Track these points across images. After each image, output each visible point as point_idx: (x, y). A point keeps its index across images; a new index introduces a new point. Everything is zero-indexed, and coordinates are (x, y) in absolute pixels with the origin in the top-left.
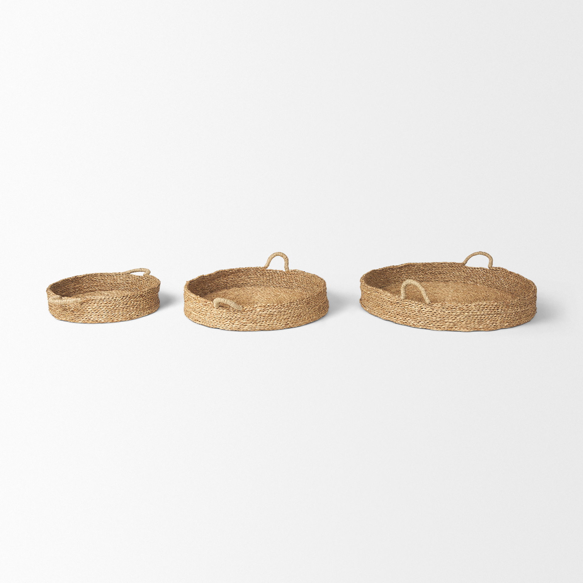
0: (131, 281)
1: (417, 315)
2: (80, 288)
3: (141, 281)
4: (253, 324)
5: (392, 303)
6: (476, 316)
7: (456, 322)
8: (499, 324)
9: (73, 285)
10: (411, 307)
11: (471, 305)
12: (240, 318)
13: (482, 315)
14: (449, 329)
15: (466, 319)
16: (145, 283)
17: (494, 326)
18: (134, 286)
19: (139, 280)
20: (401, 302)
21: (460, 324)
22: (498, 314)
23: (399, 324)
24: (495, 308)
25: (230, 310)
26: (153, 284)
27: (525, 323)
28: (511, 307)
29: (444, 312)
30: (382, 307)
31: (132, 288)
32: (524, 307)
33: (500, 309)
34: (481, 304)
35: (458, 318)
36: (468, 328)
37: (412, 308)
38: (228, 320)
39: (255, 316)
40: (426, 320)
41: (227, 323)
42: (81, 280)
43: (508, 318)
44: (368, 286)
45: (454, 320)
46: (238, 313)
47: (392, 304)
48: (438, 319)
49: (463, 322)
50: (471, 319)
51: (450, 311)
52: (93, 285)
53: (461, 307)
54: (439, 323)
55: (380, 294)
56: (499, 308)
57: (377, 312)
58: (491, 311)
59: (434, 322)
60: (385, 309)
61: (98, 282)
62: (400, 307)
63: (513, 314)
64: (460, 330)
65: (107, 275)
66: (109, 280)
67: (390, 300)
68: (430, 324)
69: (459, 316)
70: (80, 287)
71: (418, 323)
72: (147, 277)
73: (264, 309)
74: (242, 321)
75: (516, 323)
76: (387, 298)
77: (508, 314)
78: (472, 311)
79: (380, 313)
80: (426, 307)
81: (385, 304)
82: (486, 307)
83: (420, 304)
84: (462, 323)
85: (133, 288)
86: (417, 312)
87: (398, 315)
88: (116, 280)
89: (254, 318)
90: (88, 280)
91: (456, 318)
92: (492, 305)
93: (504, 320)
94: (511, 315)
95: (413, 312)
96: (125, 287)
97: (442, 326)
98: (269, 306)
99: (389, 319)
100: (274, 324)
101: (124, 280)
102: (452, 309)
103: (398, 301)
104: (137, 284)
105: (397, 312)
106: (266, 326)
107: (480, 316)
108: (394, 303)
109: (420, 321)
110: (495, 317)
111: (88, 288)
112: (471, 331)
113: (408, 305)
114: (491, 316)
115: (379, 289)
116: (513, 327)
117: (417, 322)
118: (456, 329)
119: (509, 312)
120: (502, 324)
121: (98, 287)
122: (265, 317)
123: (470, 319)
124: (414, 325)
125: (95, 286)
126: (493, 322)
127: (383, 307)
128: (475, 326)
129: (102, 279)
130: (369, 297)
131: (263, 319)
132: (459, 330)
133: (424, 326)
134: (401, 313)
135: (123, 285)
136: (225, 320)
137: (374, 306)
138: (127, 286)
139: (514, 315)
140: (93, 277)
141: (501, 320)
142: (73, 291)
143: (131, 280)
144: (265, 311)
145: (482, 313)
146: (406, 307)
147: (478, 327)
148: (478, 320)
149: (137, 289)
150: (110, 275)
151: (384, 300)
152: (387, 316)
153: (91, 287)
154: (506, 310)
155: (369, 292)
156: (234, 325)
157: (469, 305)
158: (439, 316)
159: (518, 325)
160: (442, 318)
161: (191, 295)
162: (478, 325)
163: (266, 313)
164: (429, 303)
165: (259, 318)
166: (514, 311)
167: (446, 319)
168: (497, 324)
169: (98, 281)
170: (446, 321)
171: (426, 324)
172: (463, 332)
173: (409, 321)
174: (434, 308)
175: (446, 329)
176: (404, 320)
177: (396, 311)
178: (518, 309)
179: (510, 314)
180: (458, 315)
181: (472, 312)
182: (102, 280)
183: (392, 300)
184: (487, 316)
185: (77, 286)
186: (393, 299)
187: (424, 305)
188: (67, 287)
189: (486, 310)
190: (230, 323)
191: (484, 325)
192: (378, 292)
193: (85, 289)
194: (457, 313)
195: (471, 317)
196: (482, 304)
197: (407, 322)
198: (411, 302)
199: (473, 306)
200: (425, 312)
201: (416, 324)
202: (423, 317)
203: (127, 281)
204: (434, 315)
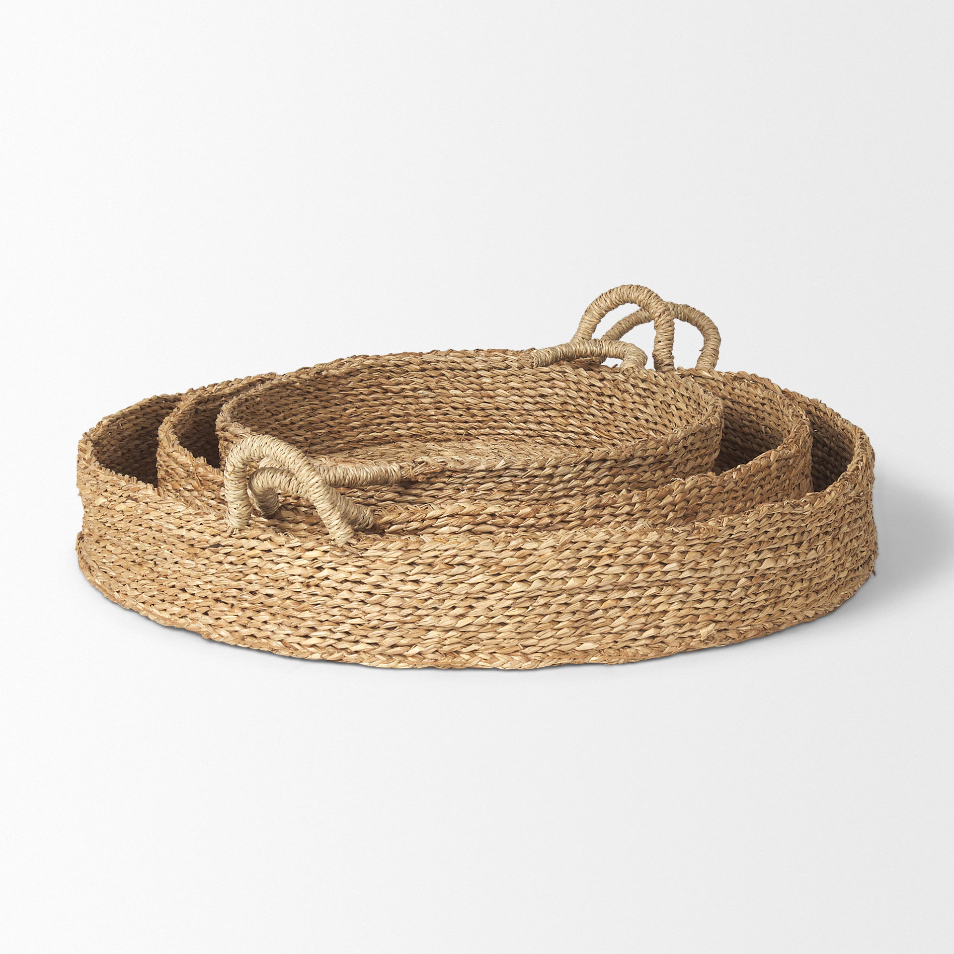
0: (562, 400)
1: (298, 602)
2: (331, 423)
3: (610, 397)
5: (192, 545)
6: (564, 596)
7: (473, 628)
8: (672, 629)
10: (270, 565)
11: (535, 545)
13: (592, 592)
14: (444, 661)
15: (516, 612)
16: (631, 406)
17: (648, 642)
18: (571, 421)
19: (602, 394)
20: (231, 541)
21: (491, 635)
22: (667, 584)
23: (223, 643)
24: (649, 556)
26: (675, 412)
27: (800, 623)
28: (725, 551)
29: (416, 582)
30: (155, 569)
31: (564, 432)
32: (794, 549)
33: (673, 561)
34: (585, 538)
35: (481, 606)
36: (527, 650)
37: (276, 568)
40: (338, 624)
42: (340, 388)
43: (717, 600)
44: (100, 472)
45: (462, 616)
47: (192, 550)
48: (392, 618)
49: (503, 624)
50: (541, 610)
51: (441, 578)
52: (385, 414)
53: (494, 555)
54: (395, 633)
55: (143, 505)
56: (667, 555)
57: (136, 593)
58: (632, 573)
59: (374, 628)
60: (166, 576)
61: (409, 400)
62: (227, 566)
63: (740, 583)
64: (494, 665)
65: (452, 369)
66: (458, 392)
67: (183, 532)
68: (357, 642)
69: (483, 598)
70: (333, 419)
71: (307, 637)
72: (643, 381)
75: (758, 625)
76: (171, 526)
77: (714, 585)
78: (541, 574)
79: (145, 597)
80: (338, 560)
81: (167, 553)
82: (610, 556)
83: (311, 550)
84: (501, 629)
85: (570, 428)
86: (297, 586)
87: (219, 604)
88: (491, 393)
90: (365, 391)
91: (471, 607)
92: (637, 544)
93: (695, 612)
94: (729, 586)
95: (282, 589)
96: (532, 426)
97: (411, 646)
99: (182, 621)
101: (527, 391)
102: (452, 566)
103: (218, 538)
104: (593, 411)
105: (214, 589)
107: (582, 596)
108: (204, 549)
109: (313, 629)
110: (654, 596)
111: (367, 426)
112: (541, 665)
113: (261, 554)
114: (631, 593)
115: (141, 484)
116: (743, 640)
117: (303, 631)
118: (474, 662)
119: (718, 572)
120: (684, 629)
121: (410, 424)
123: (536, 612)
124: (287, 646)
125: (394, 419)
126: (643, 620)
127: (160, 569)
128: (562, 642)
129: (429, 389)
130: (104, 523)
132: (488, 665)
133: (331, 649)
134: (234, 592)
135: (522, 415)
137: (122, 563)
138: (540, 423)
139: (746, 588)
140: (389, 378)
141: (683, 613)
143: (562, 393)
145: (591, 581)
146: (252, 562)
147: (573, 646)
148: (574, 613)
149: (587, 434)
150: (463, 369)
151: (163, 536)
152: (176, 610)
153: (378, 421)
154: (705, 564)
155: (101, 500)
157: (530, 545)
159: (764, 634)
160: (410, 611)
162: (575, 639)
164: (349, 544)
166: (745, 569)
167: (426, 612)
168: (665, 632)
169: (411, 393)
170: (428, 621)
171: (339, 640)
172: (505, 670)
173: (267, 626)
174: (373, 566)
175: (427, 662)
176: (245, 627)
177: (209, 586)
178: (761, 562)
179: (722, 584)
180: (481, 595)
181: (543, 579)
182: (426, 393)
183: (193, 534)
184: (616, 595)
185: (323, 414)
186: (198, 528)
187: (326, 552)
189: (609, 566)
191: (603, 635)
192: (136, 500)
194: (473, 585)
195: (541, 601)
196: (590, 539)
197: (259, 634)
198: (270, 539)
199: (549, 552)
200: (334, 585)
201: (298, 639)
202: (325, 609)
203: (542, 396)
204: (374, 598)
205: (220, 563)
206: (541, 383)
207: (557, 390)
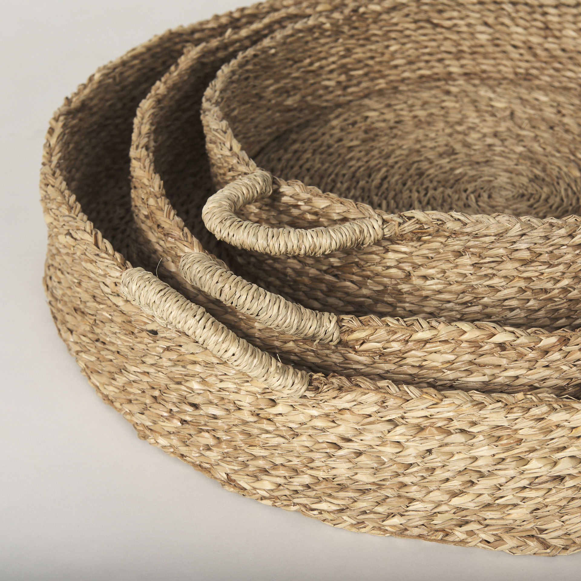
9: (338, 53)
42: (381, 24)
52: (434, 50)
61: (464, 36)
111: (413, 63)
121: (463, 62)
125: (444, 56)
142: (339, 83)
188: (311, 64)
193: (396, 67)
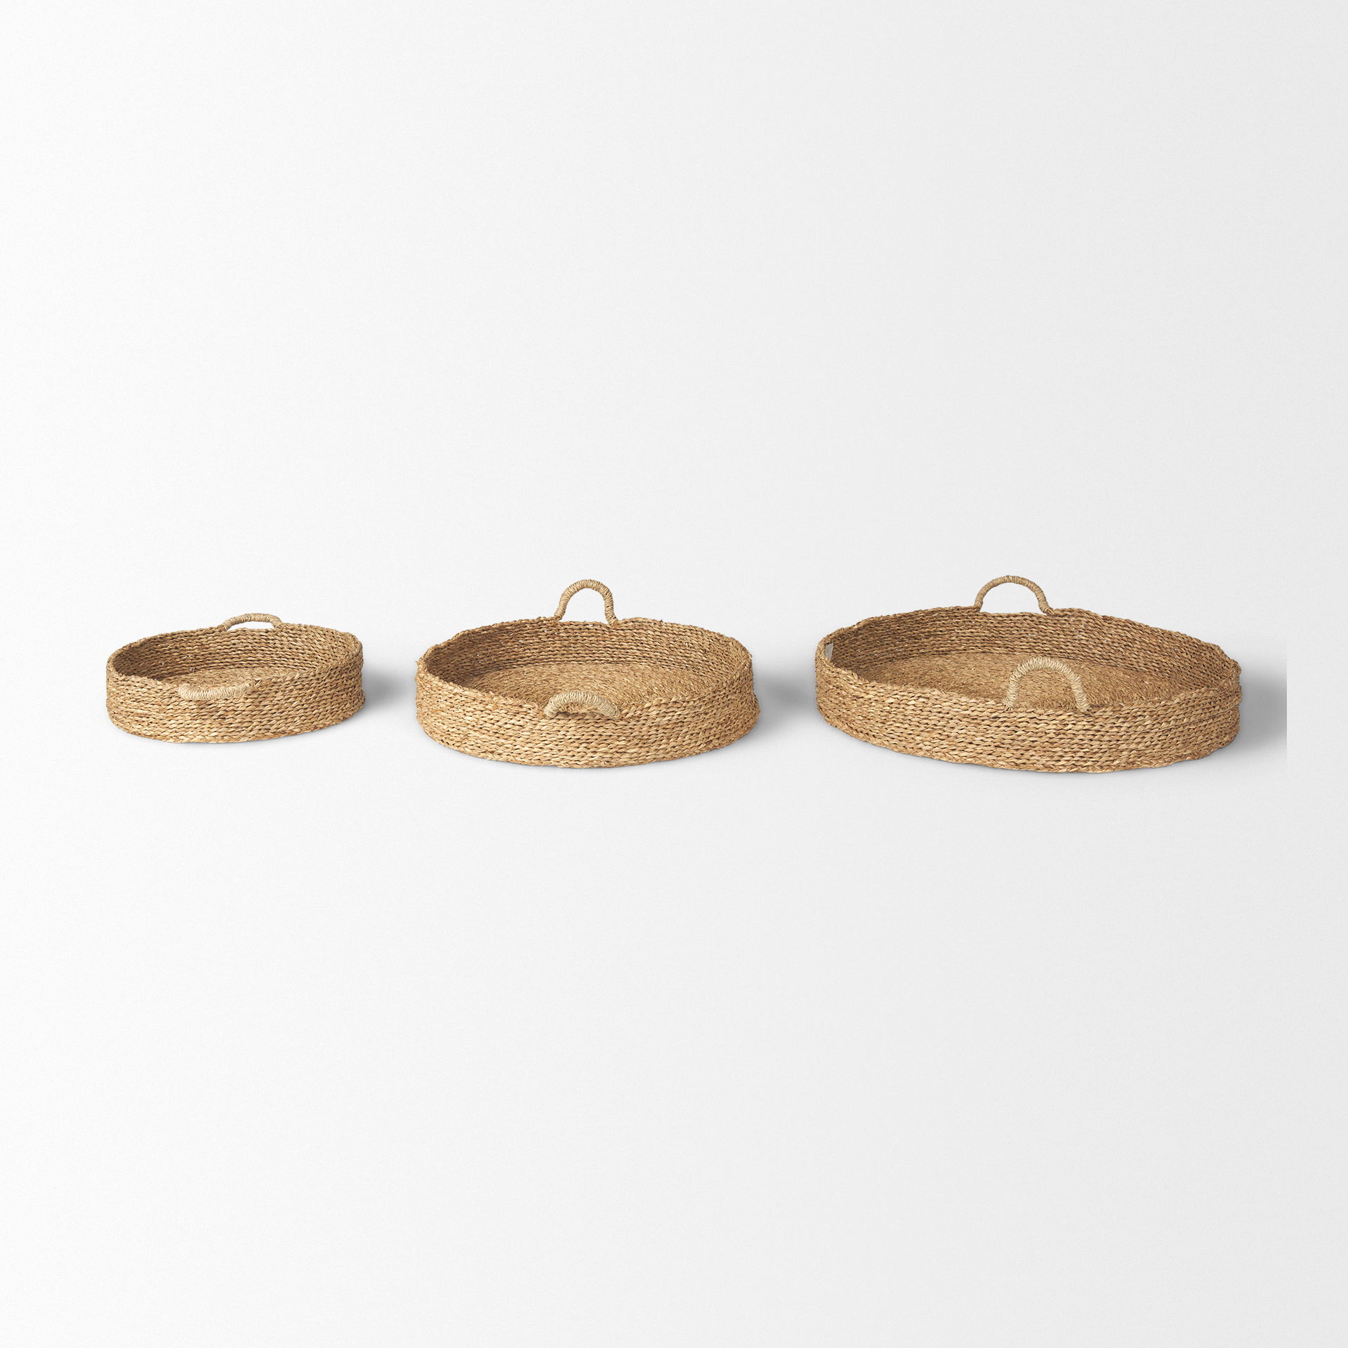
1: (1051, 743)
4: (641, 747)
5: (975, 719)
7: (1143, 748)
10: (1034, 725)
12: (610, 736)
14: (1129, 766)
15: (1163, 738)
18: (250, 655)
20: (1005, 715)
21: (1151, 751)
23: (1003, 769)
25: (587, 720)
29: (1118, 727)
30: (944, 734)
31: (246, 661)
35: (1148, 736)
36: (1165, 757)
37: (1038, 726)
38: (581, 744)
39: (645, 728)
40: (1076, 753)
41: (578, 750)
45: (1139, 742)
46: (607, 726)
47: (975, 722)
48: (1105, 747)
49: (1157, 745)
50: (1173, 736)
51: (1130, 724)
54: (1107, 754)
55: (932, 700)
57: (930, 747)
59: (1096, 753)
60: (955, 737)
62: (1003, 728)
64: (1151, 766)
66: (191, 648)
67: (967, 712)
68: (1086, 761)
69: (1149, 732)
71: (1058, 761)
73: (664, 710)
74: (617, 743)
76: (958, 710)
78: (1174, 717)
79: (937, 749)
80: (1078, 719)
81: (954, 725)
83: (1061, 715)
84: (1155, 747)
85: (250, 659)
86: (1053, 735)
87: (998, 749)
88: (207, 646)
89: (642, 734)
91: (1143, 737)
95: (1042, 737)
96: (229, 660)
97: (1113, 761)
98: (675, 702)
99: (972, 759)
100: (684, 744)
101: (225, 643)
102: (1136, 717)
103: (995, 714)
104: (263, 648)
105: (994, 740)
106: (669, 749)
108: (984, 720)
109: (1062, 756)
113: (1028, 720)
117: (1056, 758)
118: (1142, 765)
122: (667, 729)
123: (1170, 737)
124: (1046, 767)
127: (948, 734)
129: (176, 648)
131: (662, 735)
132: (1148, 766)
133: (1072, 766)
134: (1008, 741)
135: (224, 655)
136: (572, 745)
138: (233, 658)
144: (667, 715)
146: (1021, 725)
151: (950, 716)
152: (966, 754)
156: (597, 756)
158: (1108, 738)
160: (1114, 742)
161: (466, 693)
163: (669, 720)
164: (1087, 710)
165: (655, 732)
167: (1122, 742)
169: (168, 651)
170: (1123, 747)
171: (1078, 761)
173: (1033, 758)
174: (1097, 721)
175: (1121, 768)
176: (1018, 759)
177: (990, 740)
182: (175, 650)
183: (976, 713)
186: (980, 709)
187: (1070, 716)
190: (587, 751)
194: (1145, 726)
195: (1173, 731)
197: (1028, 762)
198: (1034, 712)
200: (1074, 732)
201: (1054, 763)
202: (1069, 745)
203: (234, 644)
204: (1096, 737)
205: (999, 727)
206: (232, 638)
207: (242, 640)
